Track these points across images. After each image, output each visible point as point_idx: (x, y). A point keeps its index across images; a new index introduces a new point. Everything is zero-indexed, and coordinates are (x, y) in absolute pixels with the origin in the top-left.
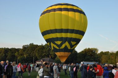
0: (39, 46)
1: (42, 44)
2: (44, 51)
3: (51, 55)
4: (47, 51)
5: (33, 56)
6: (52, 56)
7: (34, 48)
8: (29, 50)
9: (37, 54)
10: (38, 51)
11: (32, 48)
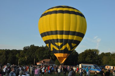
0: (39, 48)
1: (43, 46)
2: (45, 52)
3: (51, 56)
4: (48, 53)
5: (34, 58)
6: (53, 57)
7: (34, 49)
8: (29, 51)
9: (37, 56)
10: (39, 52)
11: (33, 49)
